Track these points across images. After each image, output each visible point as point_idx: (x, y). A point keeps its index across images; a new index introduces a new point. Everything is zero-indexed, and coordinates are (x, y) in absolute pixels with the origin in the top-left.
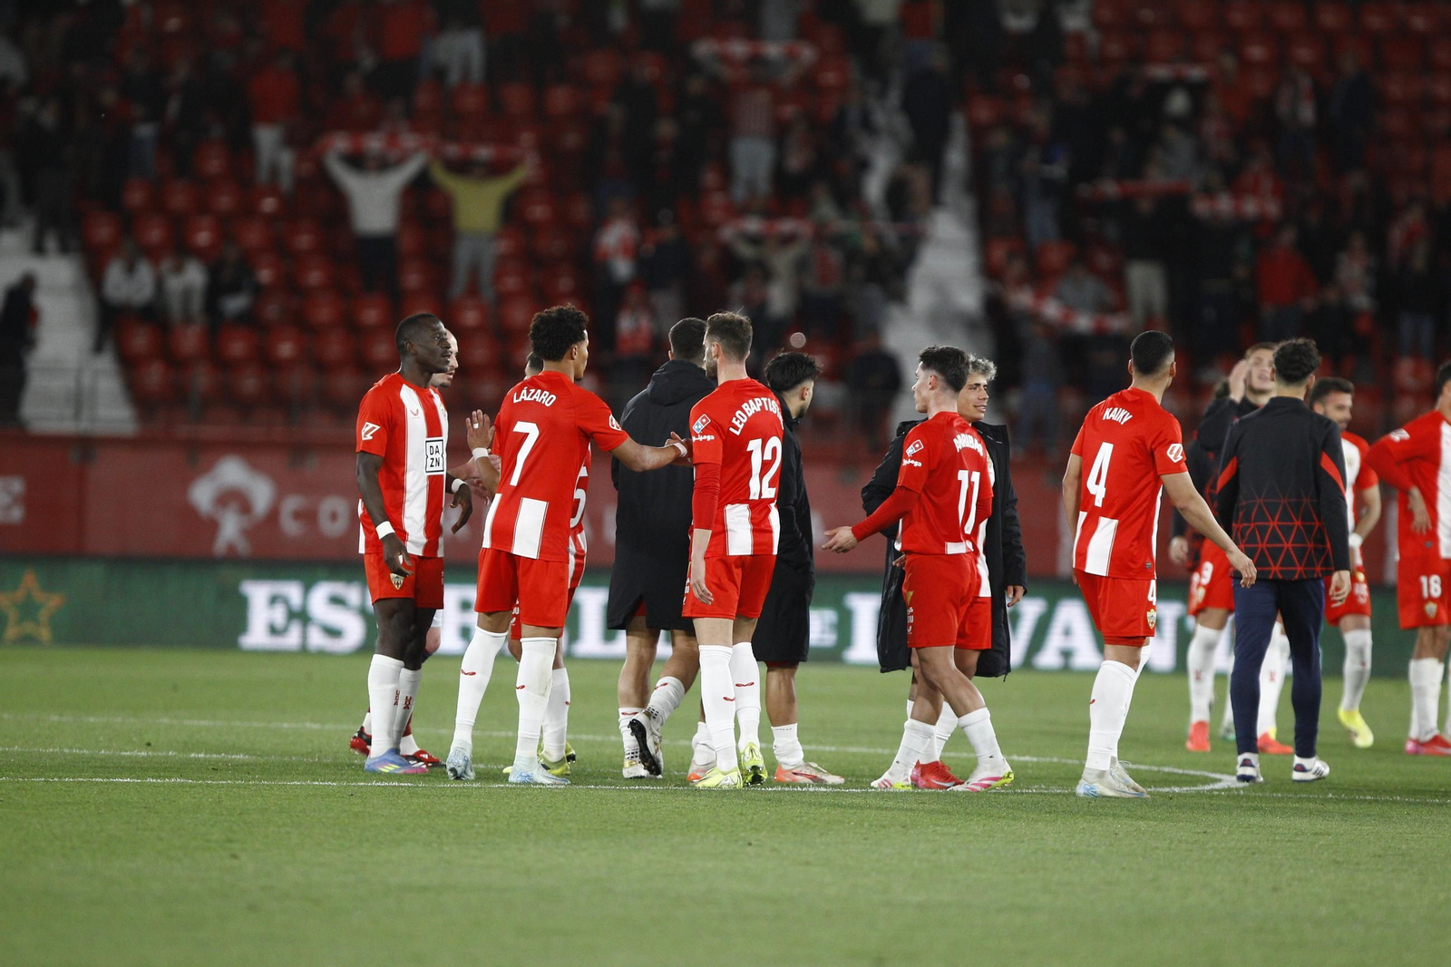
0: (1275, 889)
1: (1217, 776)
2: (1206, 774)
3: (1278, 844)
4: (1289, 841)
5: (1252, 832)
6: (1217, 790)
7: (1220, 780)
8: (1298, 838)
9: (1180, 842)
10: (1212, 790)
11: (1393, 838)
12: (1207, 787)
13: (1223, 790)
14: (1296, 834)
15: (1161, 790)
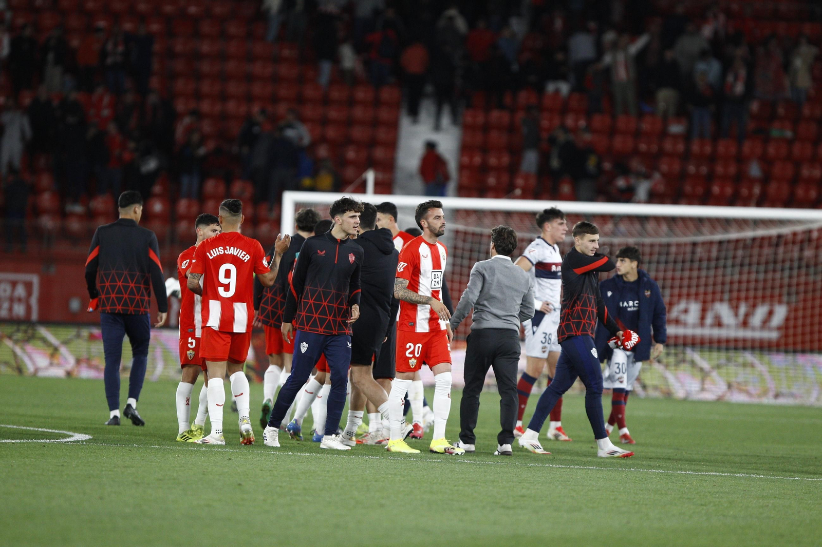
0: (101, 498)
1: (71, 433)
2: (65, 432)
3: (103, 473)
4: (110, 471)
5: (89, 466)
6: (71, 442)
7: (72, 436)
8: (115, 469)
9: (48, 470)
10: (68, 442)
11: (169, 470)
12: (65, 440)
13: (74, 442)
14: (115, 467)
15: (39, 441)
